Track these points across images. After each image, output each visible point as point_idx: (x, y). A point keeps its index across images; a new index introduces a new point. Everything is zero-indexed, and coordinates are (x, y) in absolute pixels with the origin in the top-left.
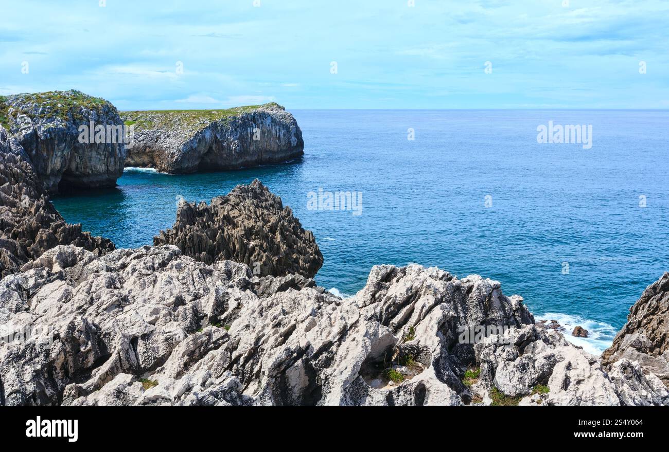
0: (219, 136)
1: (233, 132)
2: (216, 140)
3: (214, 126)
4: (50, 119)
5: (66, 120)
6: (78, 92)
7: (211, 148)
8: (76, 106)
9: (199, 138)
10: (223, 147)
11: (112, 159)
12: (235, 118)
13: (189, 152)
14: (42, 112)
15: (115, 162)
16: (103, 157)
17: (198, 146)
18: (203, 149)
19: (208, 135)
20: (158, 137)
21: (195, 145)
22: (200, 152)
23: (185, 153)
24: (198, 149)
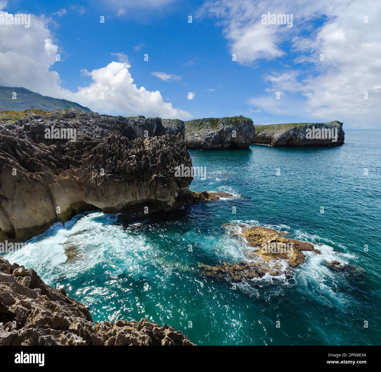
0: (296, 133)
1: (303, 131)
2: (295, 135)
3: (295, 129)
4: (229, 124)
5: (233, 125)
6: (242, 116)
7: (292, 138)
8: (238, 121)
9: (287, 134)
10: (297, 138)
11: (248, 139)
12: (306, 126)
13: (281, 139)
14: (227, 123)
15: (249, 140)
16: (244, 138)
17: (286, 137)
18: (288, 138)
19: (291, 132)
20: (274, 133)
21: (285, 136)
22: (287, 139)
23: (280, 139)
24: (286, 138)
